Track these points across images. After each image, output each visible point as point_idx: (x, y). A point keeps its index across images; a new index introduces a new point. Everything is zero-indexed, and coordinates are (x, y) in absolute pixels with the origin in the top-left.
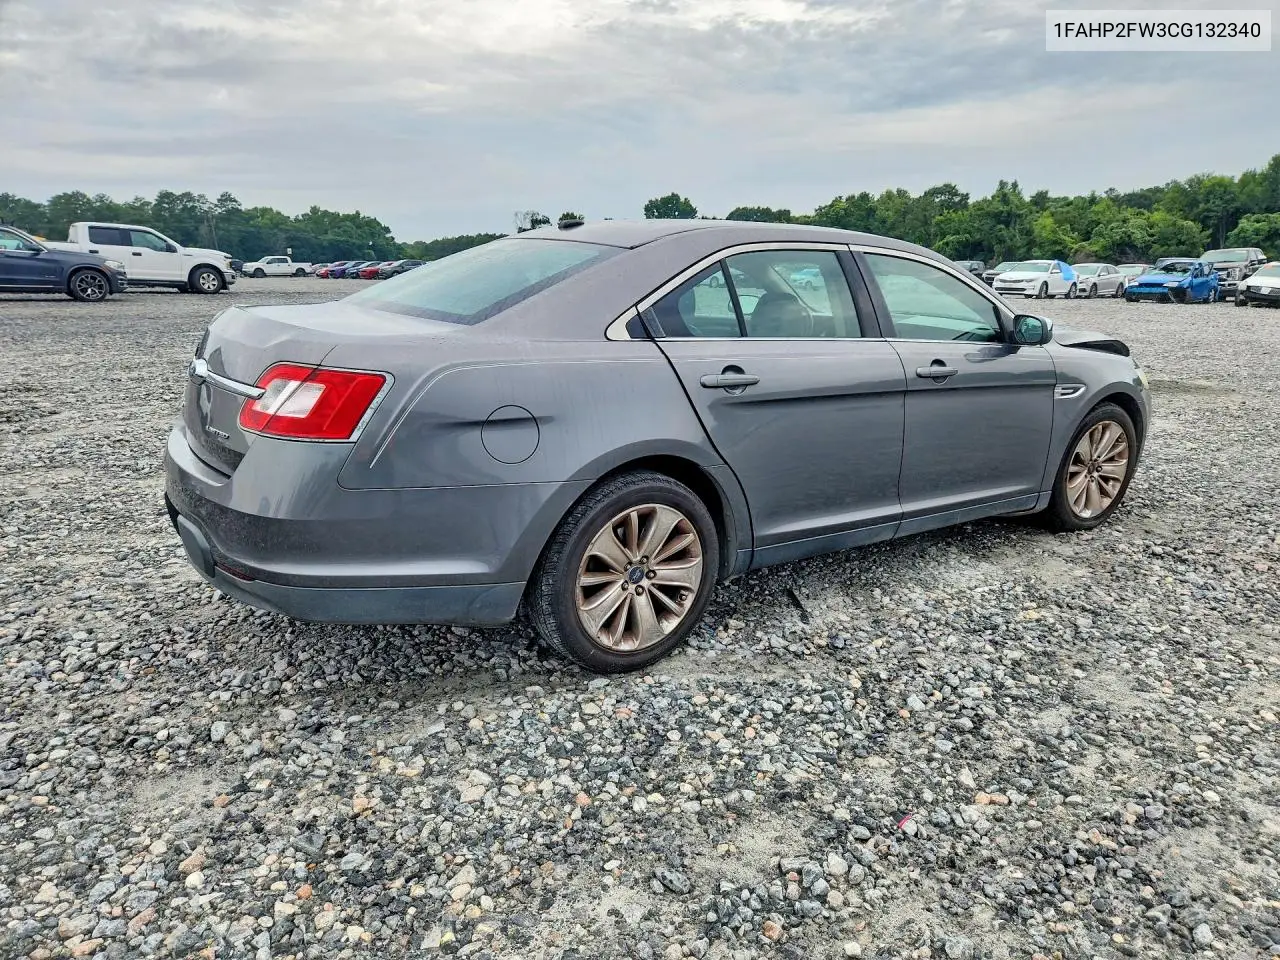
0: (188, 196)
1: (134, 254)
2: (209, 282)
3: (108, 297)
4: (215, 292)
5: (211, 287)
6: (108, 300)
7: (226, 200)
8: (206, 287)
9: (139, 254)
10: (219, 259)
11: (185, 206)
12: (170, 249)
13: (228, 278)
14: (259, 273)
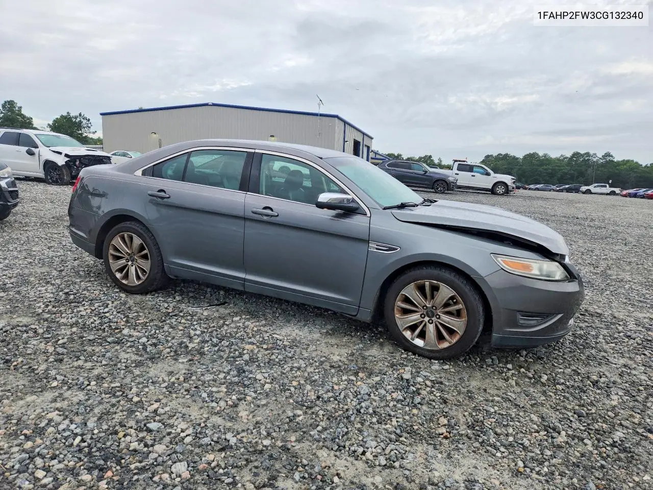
0: (588, 154)
1: (472, 176)
2: (500, 190)
3: (446, 192)
4: (502, 194)
5: (501, 192)
6: (446, 193)
7: (606, 156)
8: (498, 192)
9: (474, 176)
10: (508, 179)
11: (585, 159)
12: (488, 174)
13: (510, 188)
14: (588, 192)
